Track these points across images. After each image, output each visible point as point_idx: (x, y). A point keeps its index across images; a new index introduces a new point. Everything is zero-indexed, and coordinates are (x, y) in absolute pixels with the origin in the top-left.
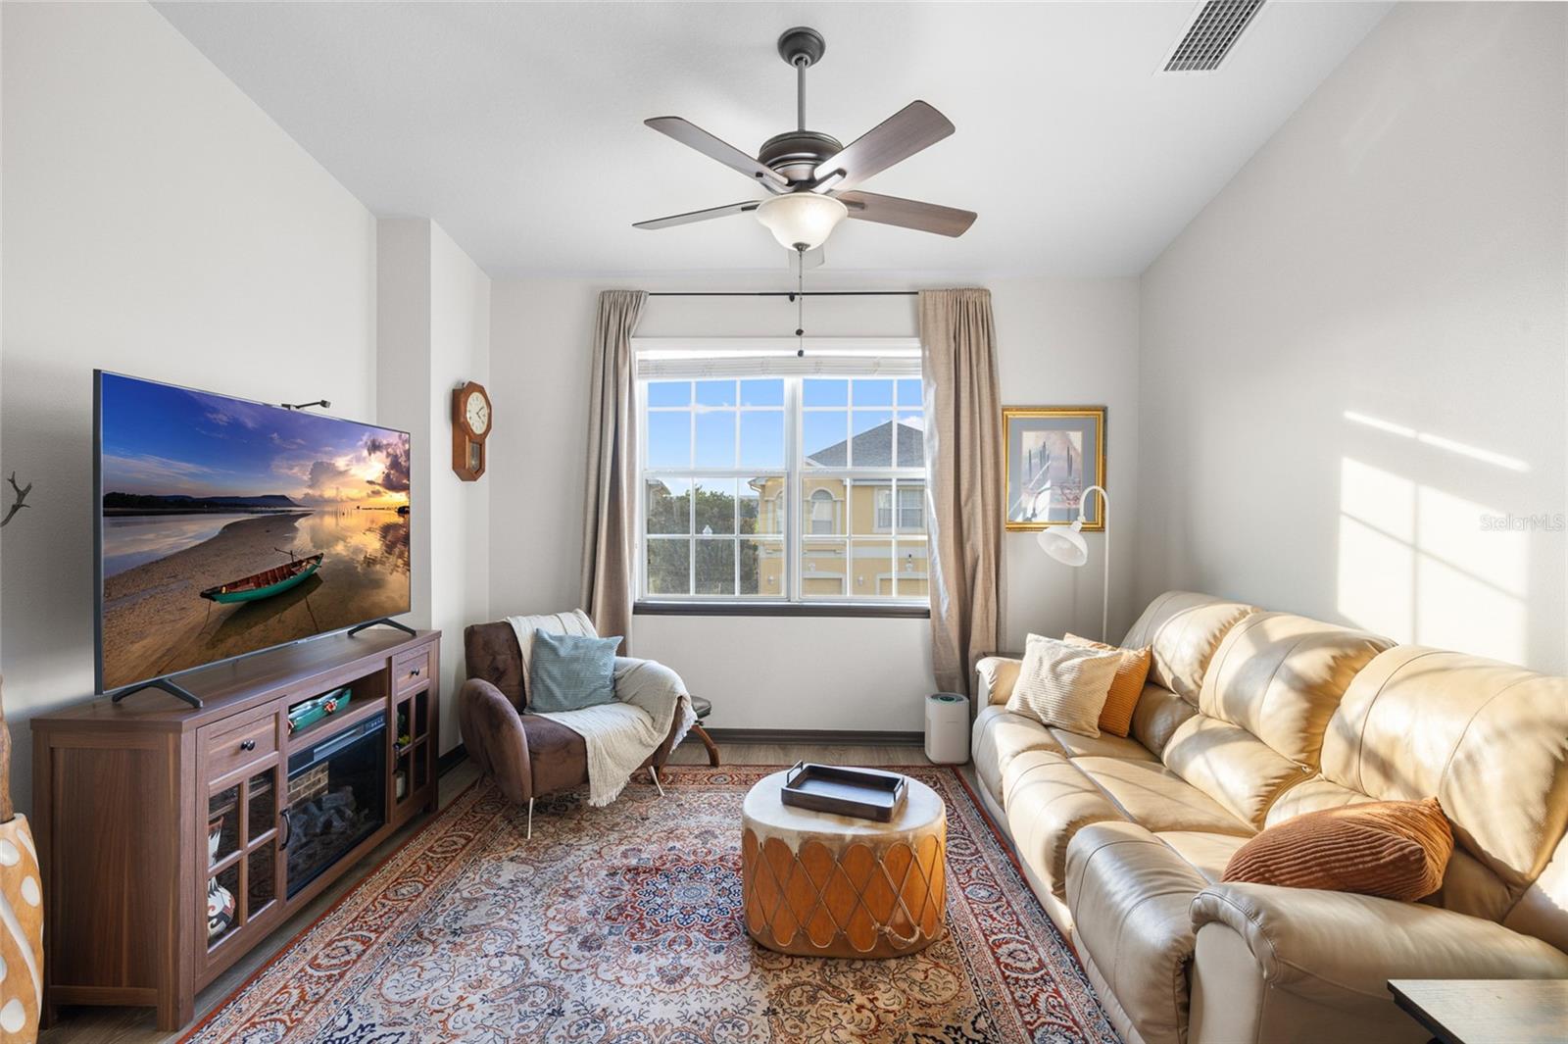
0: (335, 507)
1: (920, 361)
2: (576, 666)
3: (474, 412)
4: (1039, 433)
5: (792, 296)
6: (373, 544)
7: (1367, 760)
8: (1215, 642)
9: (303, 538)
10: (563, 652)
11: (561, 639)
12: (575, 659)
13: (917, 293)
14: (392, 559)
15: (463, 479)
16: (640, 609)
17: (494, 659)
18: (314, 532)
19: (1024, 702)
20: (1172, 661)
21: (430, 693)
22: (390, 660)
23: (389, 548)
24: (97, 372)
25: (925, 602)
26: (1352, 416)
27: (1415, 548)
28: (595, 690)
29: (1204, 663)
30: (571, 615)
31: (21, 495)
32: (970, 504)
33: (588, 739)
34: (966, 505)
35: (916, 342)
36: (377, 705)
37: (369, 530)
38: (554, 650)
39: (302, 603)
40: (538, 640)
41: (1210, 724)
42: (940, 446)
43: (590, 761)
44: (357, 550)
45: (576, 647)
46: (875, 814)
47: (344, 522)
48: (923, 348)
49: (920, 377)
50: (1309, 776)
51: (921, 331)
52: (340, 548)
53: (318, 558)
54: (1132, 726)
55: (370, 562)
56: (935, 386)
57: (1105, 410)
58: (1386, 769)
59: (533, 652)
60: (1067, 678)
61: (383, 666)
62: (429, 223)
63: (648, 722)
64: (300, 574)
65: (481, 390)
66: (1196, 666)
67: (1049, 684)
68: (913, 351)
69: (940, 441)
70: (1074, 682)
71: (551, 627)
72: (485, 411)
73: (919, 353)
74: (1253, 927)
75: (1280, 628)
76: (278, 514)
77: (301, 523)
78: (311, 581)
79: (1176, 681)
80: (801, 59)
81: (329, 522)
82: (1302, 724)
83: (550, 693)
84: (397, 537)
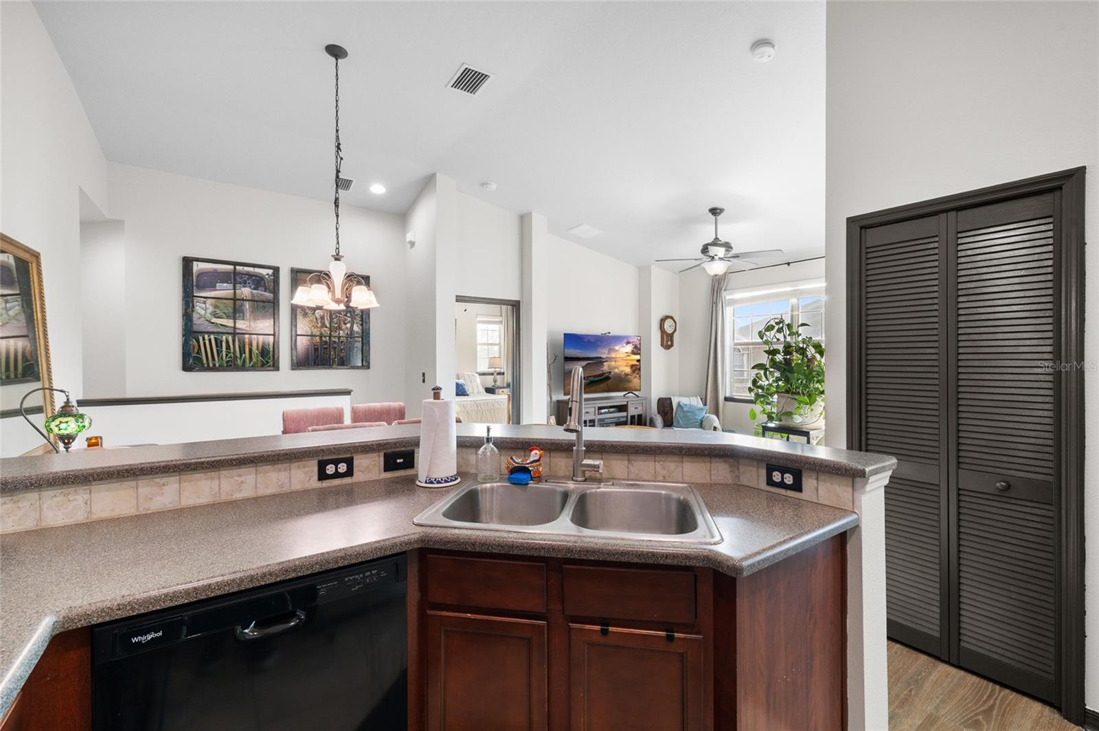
0: (615, 360)
2: (688, 414)
3: (668, 326)
5: (789, 264)
6: (628, 370)
9: (606, 367)
10: (685, 409)
11: (685, 405)
12: (688, 412)
14: (634, 375)
15: (665, 349)
17: (664, 409)
18: (609, 366)
21: (643, 415)
22: (627, 402)
23: (634, 372)
24: (565, 334)
28: (693, 422)
30: (695, 398)
31: (556, 357)
36: (624, 414)
37: (626, 366)
38: (682, 408)
39: (605, 384)
40: (679, 405)
44: (622, 371)
45: (690, 408)
47: (617, 363)
52: (616, 370)
53: (610, 372)
55: (626, 375)
59: (677, 409)
61: (626, 403)
62: (650, 267)
64: (605, 376)
65: (672, 318)
71: (685, 401)
72: (674, 325)
76: (599, 361)
77: (605, 363)
78: (608, 378)
80: (716, 215)
81: (613, 363)
83: (679, 422)
84: (636, 369)
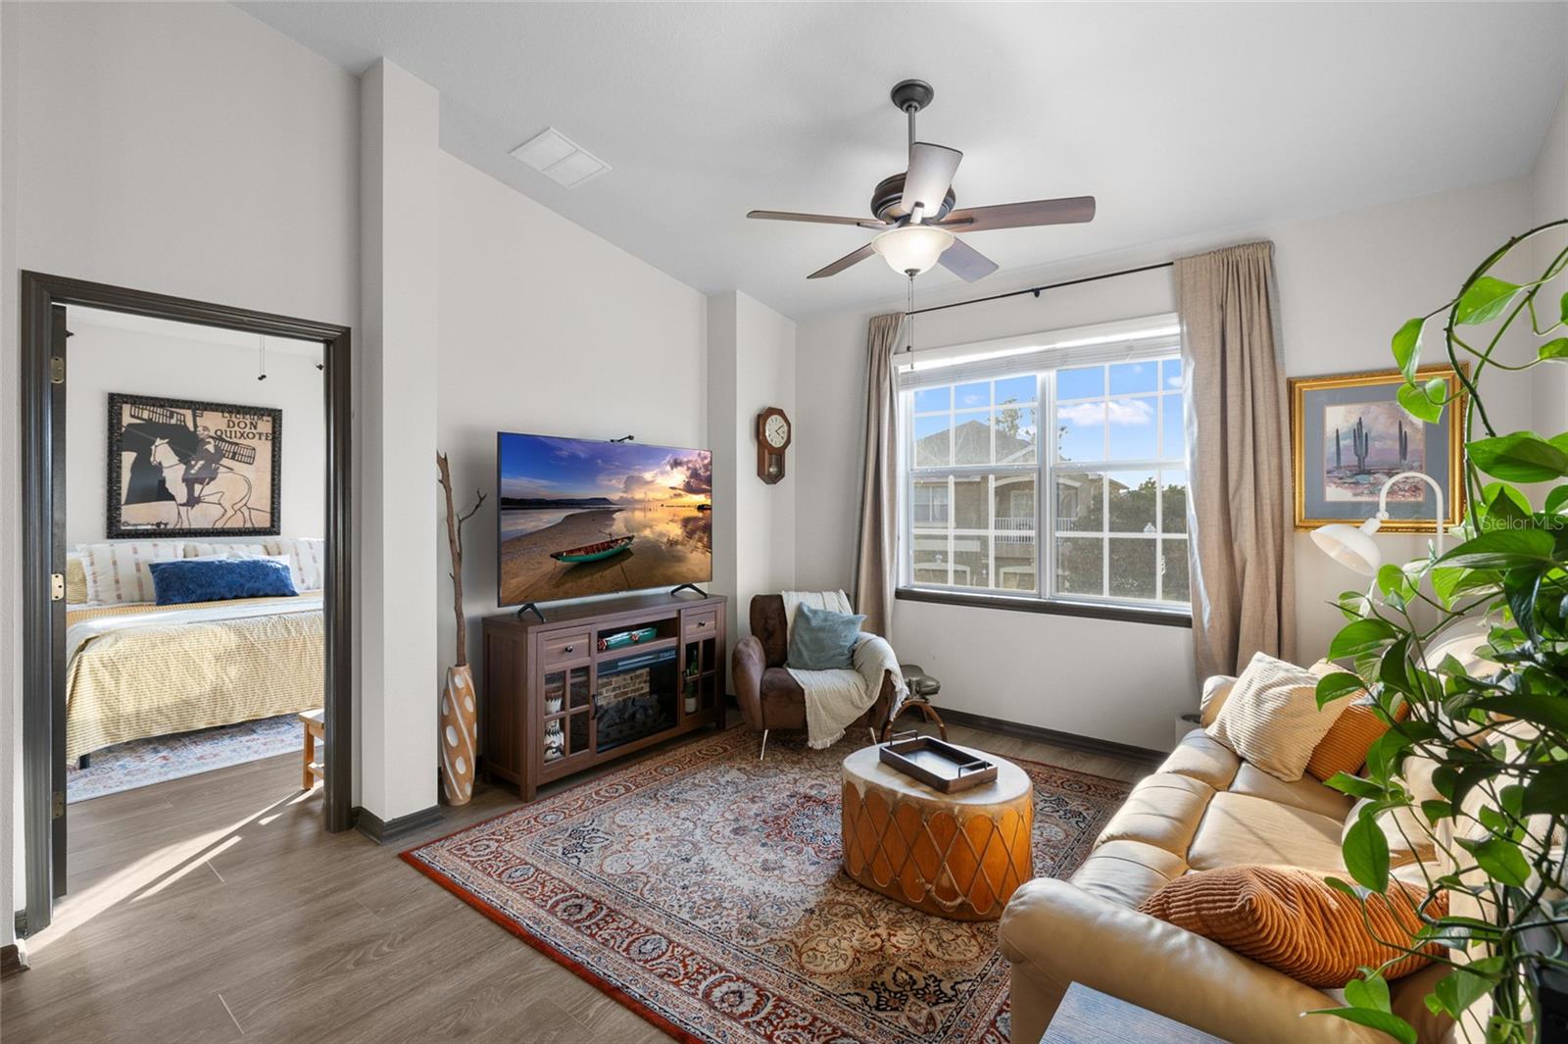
0: (644, 505)
1: (1178, 338)
2: (822, 635)
3: (774, 432)
5: (1037, 292)
6: (676, 531)
9: (619, 525)
10: (814, 623)
11: (815, 612)
12: (821, 629)
13: (1172, 264)
14: (692, 542)
15: (767, 483)
16: (900, 594)
17: (766, 622)
18: (627, 522)
19: (1222, 729)
21: (717, 640)
22: (679, 611)
23: (690, 535)
24: (499, 433)
25: (1184, 608)
28: (834, 656)
30: (833, 594)
32: (1237, 498)
33: (806, 692)
35: (1175, 317)
36: (671, 642)
37: (672, 521)
38: (807, 619)
39: (619, 566)
40: (800, 611)
42: (1200, 431)
43: (808, 710)
44: (661, 535)
45: (826, 620)
46: (936, 784)
47: (650, 515)
48: (1181, 322)
49: (1178, 356)
51: (1181, 307)
52: (647, 533)
53: (630, 538)
55: (672, 543)
56: (1193, 364)
59: (795, 621)
60: (1269, 706)
61: (674, 615)
62: (735, 293)
63: (864, 687)
64: (616, 548)
65: (780, 413)
67: (1249, 710)
68: (1172, 328)
69: (1199, 427)
70: (1275, 712)
71: (812, 601)
72: (786, 428)
73: (1176, 329)
76: (602, 510)
77: (617, 515)
78: (625, 553)
80: (910, 106)
81: (639, 515)
83: (800, 655)
84: (700, 527)
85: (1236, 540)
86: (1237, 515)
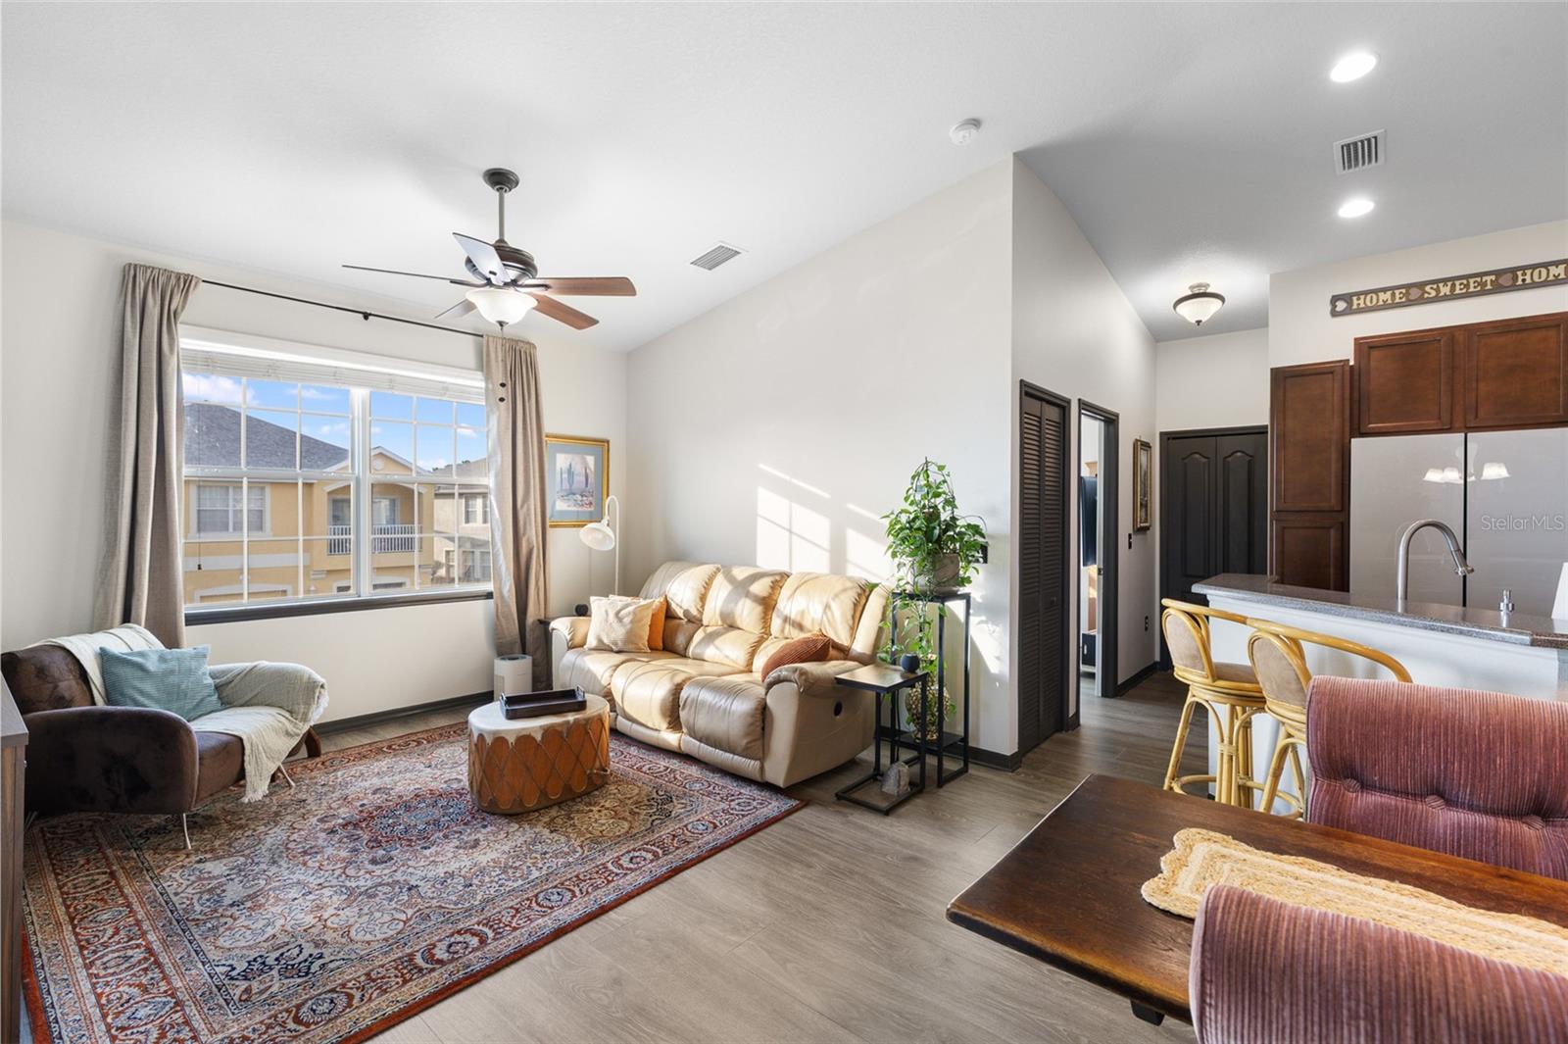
1: (483, 391)
2: (174, 679)
4: (567, 455)
5: (366, 316)
7: (793, 626)
8: (707, 586)
13: (482, 336)
16: (193, 620)
17: (56, 687)
19: (600, 641)
20: (682, 601)
25: (489, 587)
26: (761, 466)
27: (790, 531)
28: (202, 700)
29: (703, 598)
32: (525, 506)
33: (244, 737)
34: (522, 506)
35: (479, 375)
40: (104, 657)
41: (709, 630)
42: (502, 461)
43: (246, 758)
48: (487, 383)
49: (484, 404)
50: (767, 639)
51: (483, 364)
54: (664, 644)
56: (497, 414)
57: (608, 442)
58: (800, 627)
60: (627, 620)
63: (287, 715)
66: (698, 600)
67: (616, 625)
68: (477, 382)
69: (502, 457)
70: (632, 622)
73: (482, 385)
74: (796, 676)
75: (741, 573)
79: (686, 613)
80: (501, 189)
82: (763, 615)
85: (524, 534)
86: (525, 519)
